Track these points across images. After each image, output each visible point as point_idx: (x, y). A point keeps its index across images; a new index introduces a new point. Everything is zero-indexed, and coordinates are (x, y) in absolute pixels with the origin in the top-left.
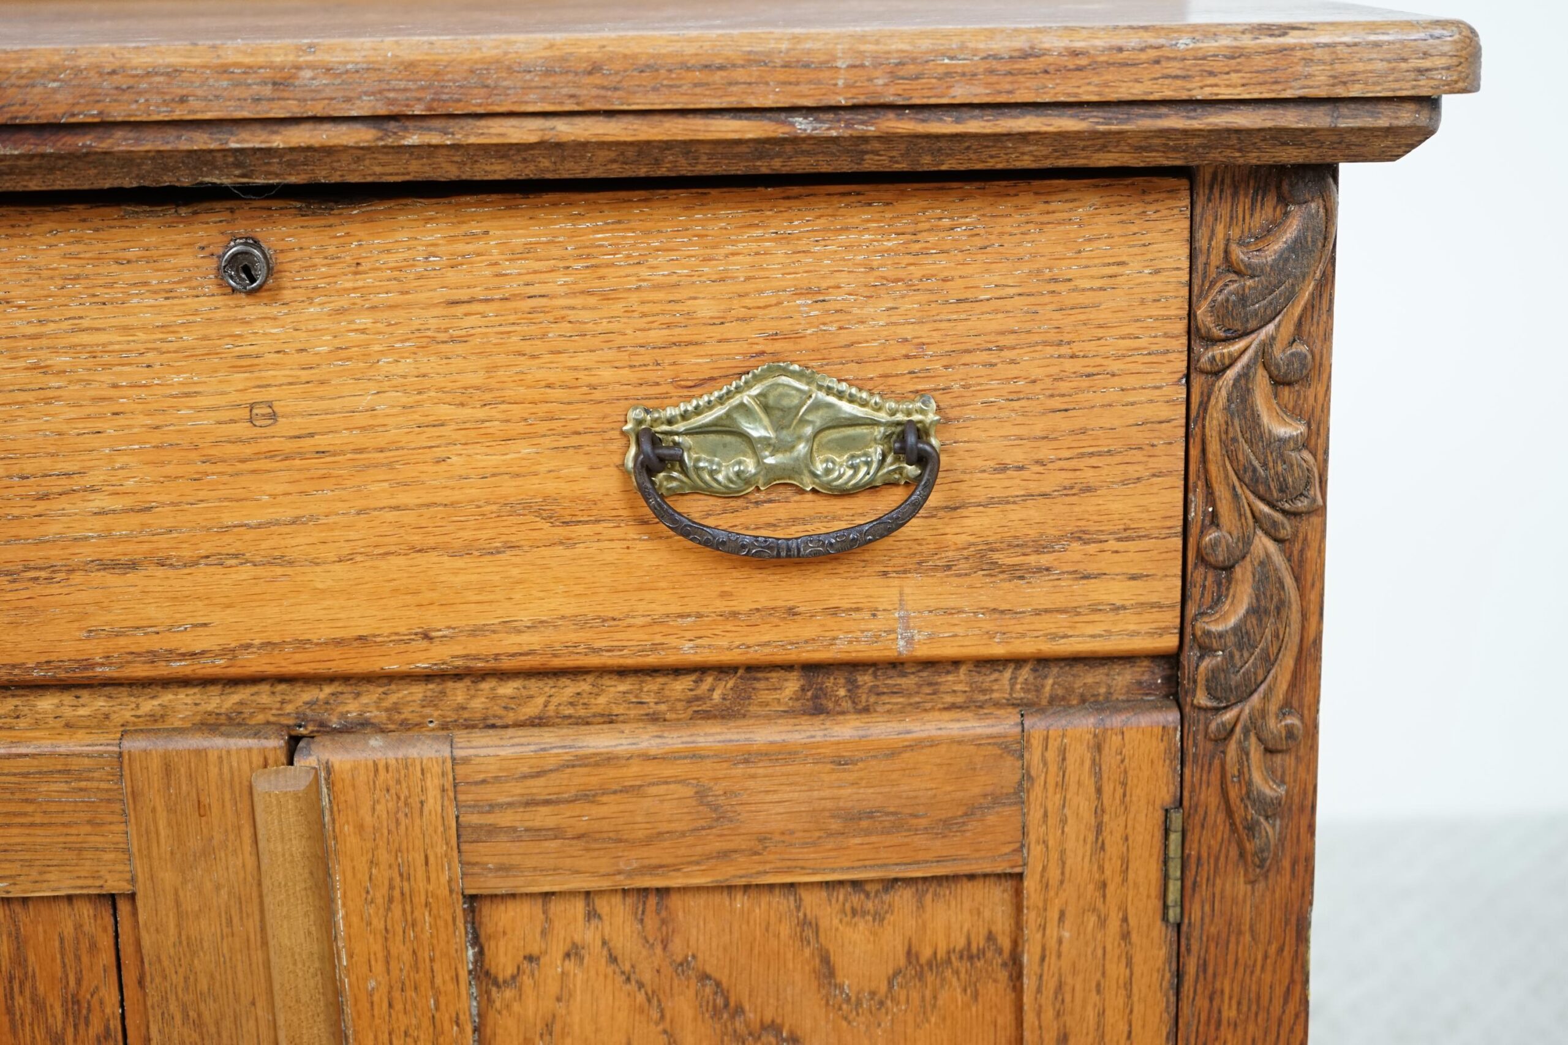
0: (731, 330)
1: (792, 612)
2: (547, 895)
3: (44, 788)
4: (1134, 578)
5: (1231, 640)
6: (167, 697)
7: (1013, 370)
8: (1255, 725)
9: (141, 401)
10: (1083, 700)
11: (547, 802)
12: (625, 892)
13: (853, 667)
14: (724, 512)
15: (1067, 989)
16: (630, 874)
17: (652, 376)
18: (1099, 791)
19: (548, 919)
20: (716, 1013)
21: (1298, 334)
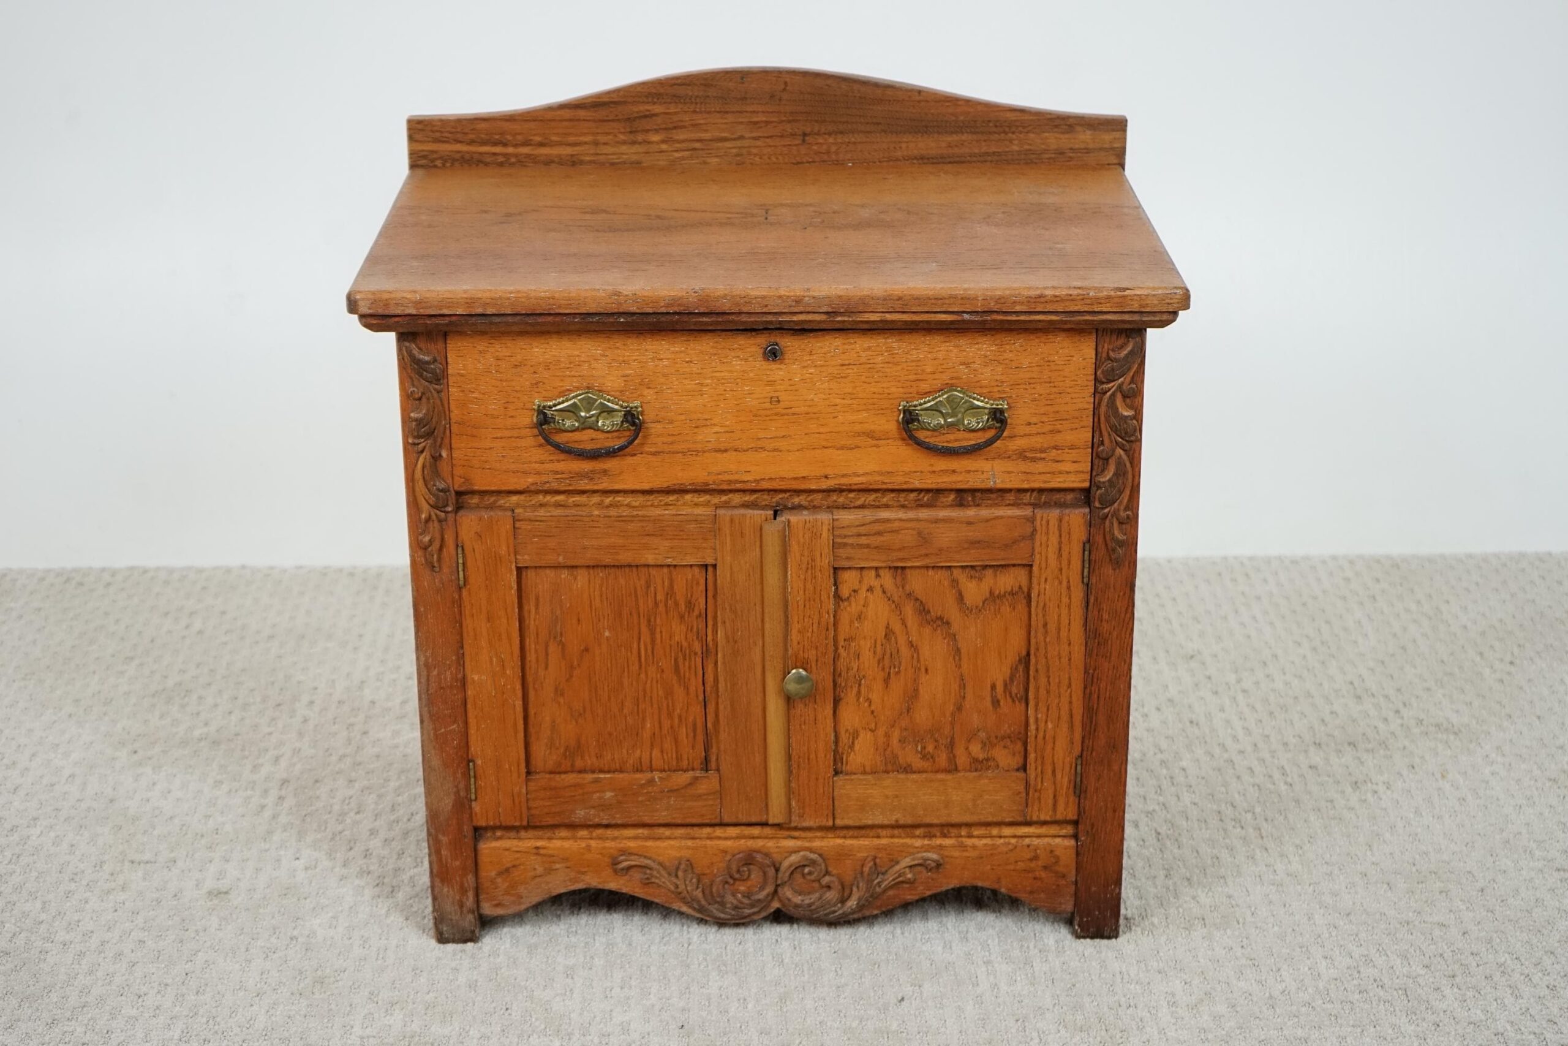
0: (936, 376)
1: (954, 471)
2: (862, 568)
3: (688, 526)
4: (1074, 462)
5: (1107, 484)
6: (731, 495)
7: (1033, 391)
8: (1115, 514)
9: (733, 396)
10: (1056, 503)
11: (865, 535)
12: (890, 567)
13: (973, 491)
14: (932, 436)
15: (1047, 607)
16: (892, 562)
17: (911, 390)
18: (1060, 536)
19: (862, 577)
20: (920, 613)
21: (1132, 381)
